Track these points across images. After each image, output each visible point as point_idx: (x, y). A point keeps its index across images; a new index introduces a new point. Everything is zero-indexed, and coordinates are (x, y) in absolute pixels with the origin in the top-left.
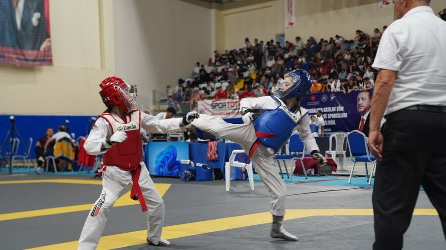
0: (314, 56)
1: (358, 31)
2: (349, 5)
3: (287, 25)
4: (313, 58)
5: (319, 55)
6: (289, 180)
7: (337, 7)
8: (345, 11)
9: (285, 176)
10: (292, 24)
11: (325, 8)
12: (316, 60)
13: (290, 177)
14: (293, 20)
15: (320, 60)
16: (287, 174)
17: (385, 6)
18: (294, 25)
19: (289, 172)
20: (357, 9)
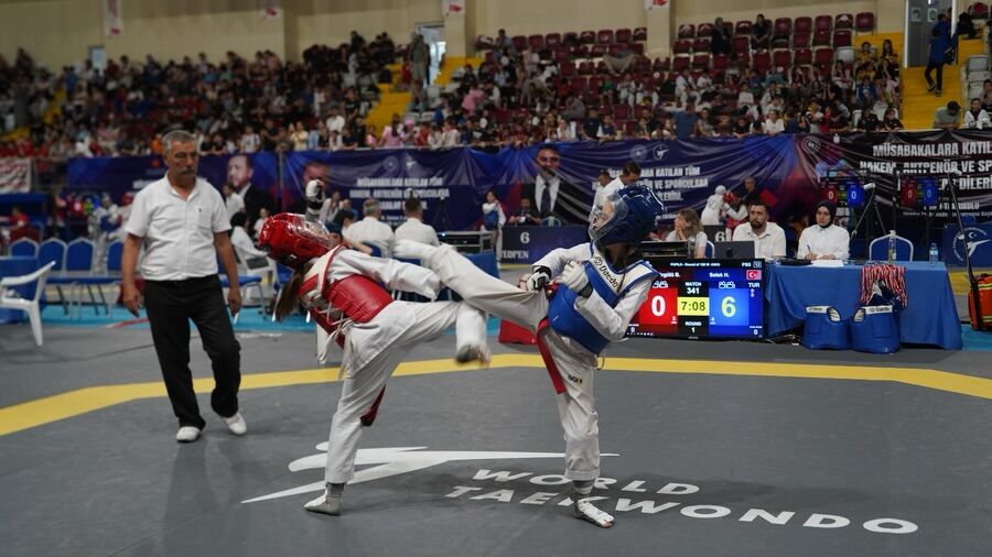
0: (158, 90)
1: (231, 54)
2: (214, 9)
3: (107, 32)
4: (155, 93)
5: (165, 89)
6: (108, 317)
7: (193, 9)
8: (207, 18)
9: (101, 309)
10: (116, 31)
11: (172, 11)
12: (161, 96)
13: (110, 310)
14: (119, 24)
15: (169, 96)
16: (104, 304)
17: (270, 17)
18: (122, 34)
19: (108, 300)
20: (225, 17)
